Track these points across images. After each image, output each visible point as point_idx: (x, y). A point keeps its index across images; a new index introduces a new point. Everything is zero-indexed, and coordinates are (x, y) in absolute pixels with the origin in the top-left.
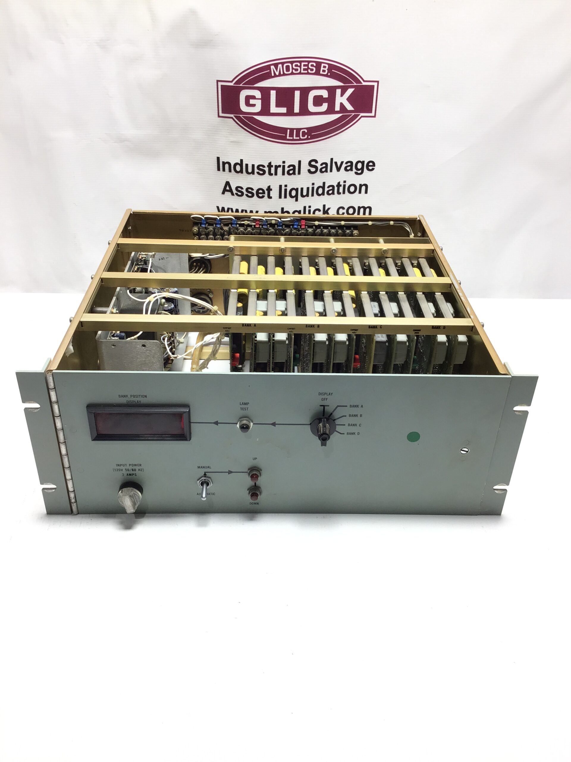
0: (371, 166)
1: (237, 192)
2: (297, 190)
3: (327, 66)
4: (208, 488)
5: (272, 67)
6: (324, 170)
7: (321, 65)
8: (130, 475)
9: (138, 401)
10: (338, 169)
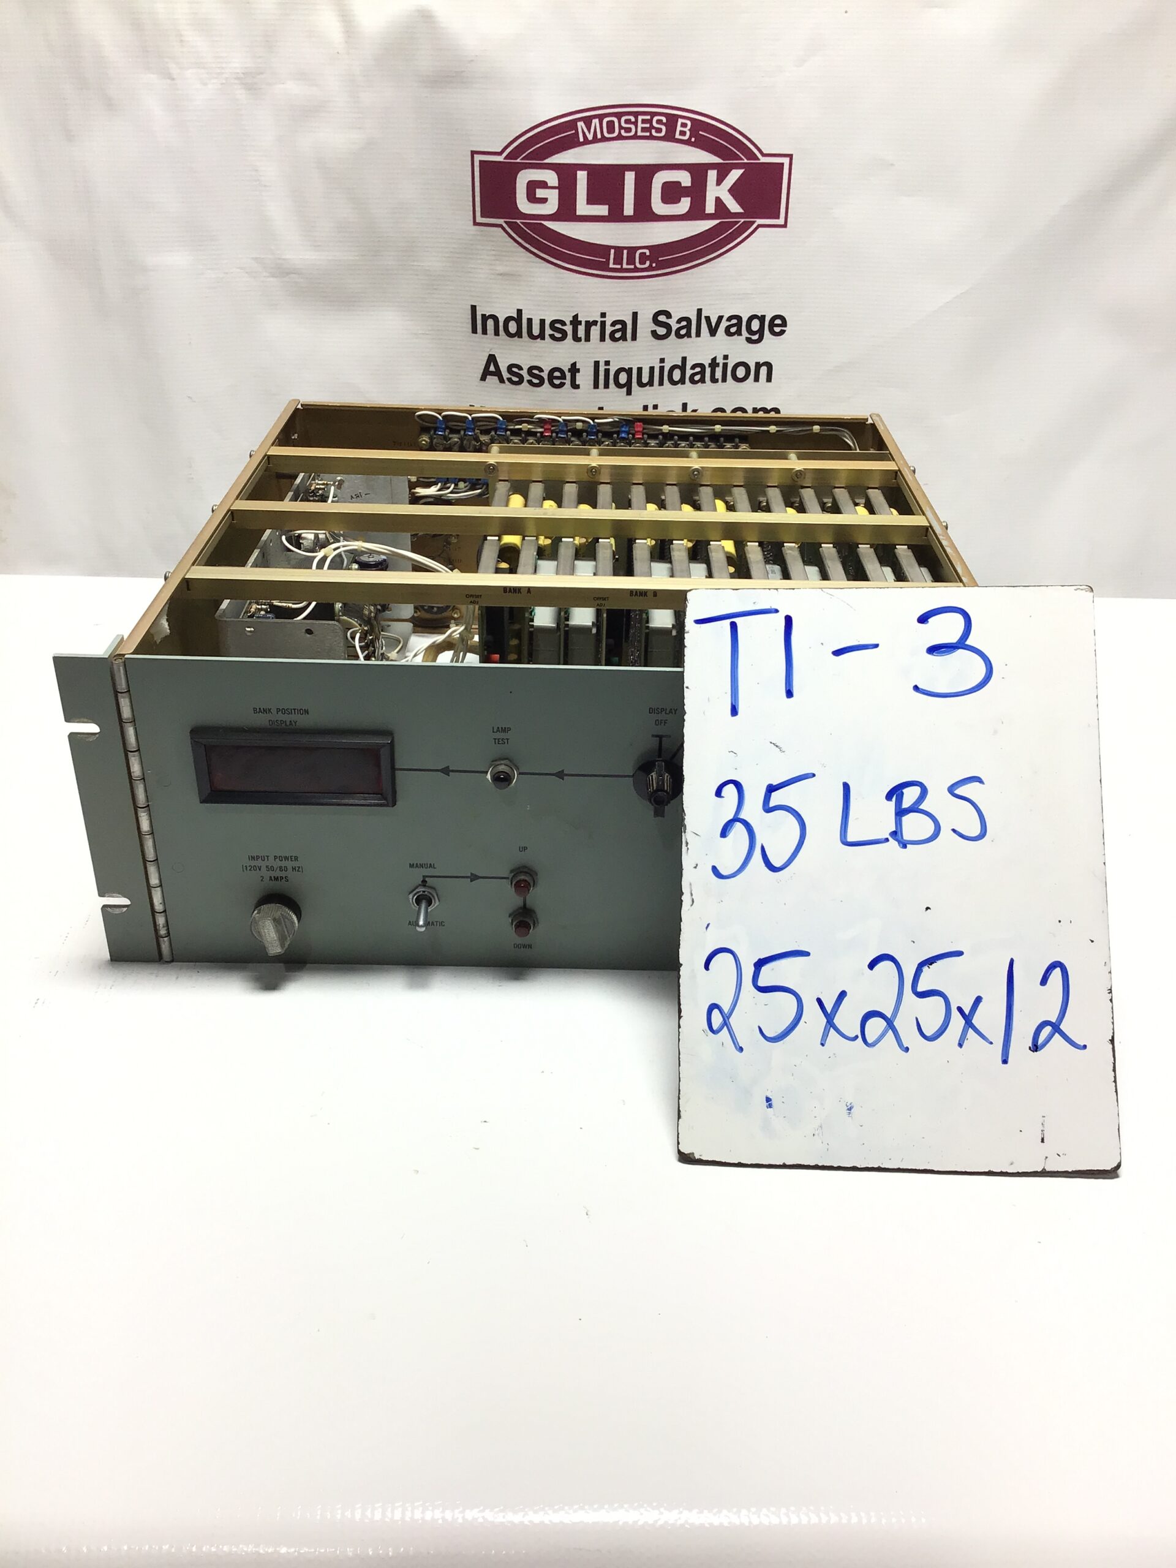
0: (778, 325)
1: (509, 376)
2: (629, 371)
3: (689, 123)
4: (429, 910)
5: (581, 124)
6: (683, 332)
7: (677, 120)
8: (276, 879)
9: (291, 721)
10: (713, 332)
